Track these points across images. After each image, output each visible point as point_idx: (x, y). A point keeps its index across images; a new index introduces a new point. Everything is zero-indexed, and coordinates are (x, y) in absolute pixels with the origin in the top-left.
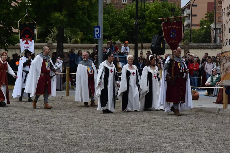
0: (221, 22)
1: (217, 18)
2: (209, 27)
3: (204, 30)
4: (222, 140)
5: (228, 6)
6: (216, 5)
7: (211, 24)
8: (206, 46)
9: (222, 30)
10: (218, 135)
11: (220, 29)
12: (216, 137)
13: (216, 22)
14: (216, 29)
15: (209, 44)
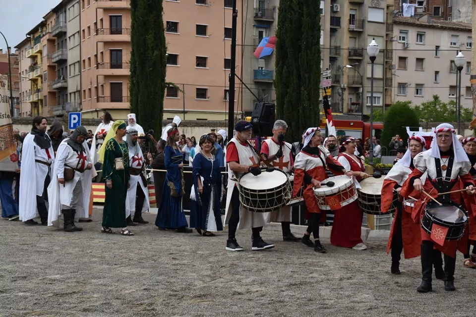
0: (19, 89)
1: (13, 83)
4: (20, 244)
5: (28, 69)
6: (11, 67)
9: (20, 100)
10: (15, 238)
11: (18, 98)
12: (12, 241)
13: (13, 89)
14: (12, 98)
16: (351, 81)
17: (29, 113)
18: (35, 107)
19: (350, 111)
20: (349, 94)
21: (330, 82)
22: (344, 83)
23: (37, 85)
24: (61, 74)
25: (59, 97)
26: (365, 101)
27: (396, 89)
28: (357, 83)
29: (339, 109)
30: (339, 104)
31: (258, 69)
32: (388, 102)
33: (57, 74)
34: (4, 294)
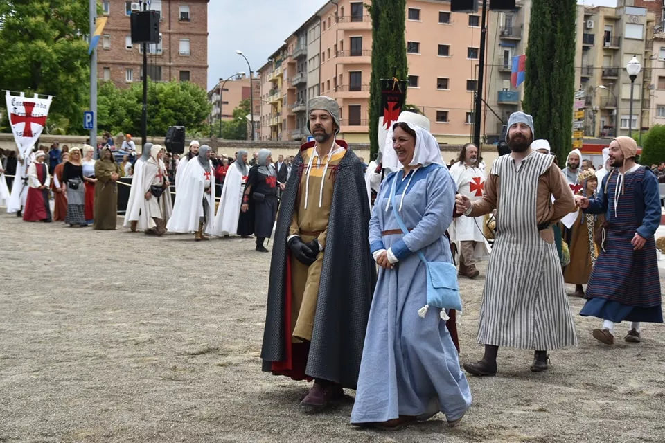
0: (259, 112)
1: (254, 107)
2: (245, 119)
3: (238, 123)
5: (269, 93)
6: (253, 91)
7: (246, 115)
8: (240, 143)
9: (260, 124)
11: (258, 122)
13: (254, 113)
14: (253, 122)
15: (244, 141)
16: (604, 103)
17: (268, 137)
18: (275, 131)
19: (602, 135)
20: (602, 116)
21: (583, 104)
22: (596, 104)
23: (277, 109)
24: (300, 97)
25: (298, 120)
26: (619, 124)
27: (654, 111)
28: (611, 105)
29: (589, 133)
30: (589, 127)
31: (502, 90)
32: (645, 125)
33: (296, 97)
34: (243, 324)
